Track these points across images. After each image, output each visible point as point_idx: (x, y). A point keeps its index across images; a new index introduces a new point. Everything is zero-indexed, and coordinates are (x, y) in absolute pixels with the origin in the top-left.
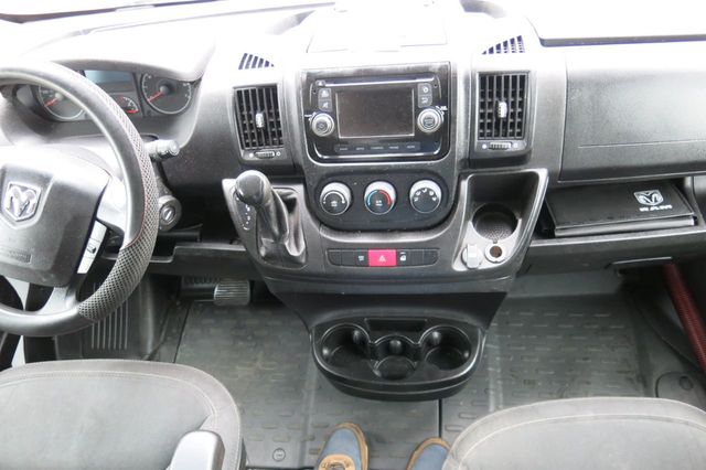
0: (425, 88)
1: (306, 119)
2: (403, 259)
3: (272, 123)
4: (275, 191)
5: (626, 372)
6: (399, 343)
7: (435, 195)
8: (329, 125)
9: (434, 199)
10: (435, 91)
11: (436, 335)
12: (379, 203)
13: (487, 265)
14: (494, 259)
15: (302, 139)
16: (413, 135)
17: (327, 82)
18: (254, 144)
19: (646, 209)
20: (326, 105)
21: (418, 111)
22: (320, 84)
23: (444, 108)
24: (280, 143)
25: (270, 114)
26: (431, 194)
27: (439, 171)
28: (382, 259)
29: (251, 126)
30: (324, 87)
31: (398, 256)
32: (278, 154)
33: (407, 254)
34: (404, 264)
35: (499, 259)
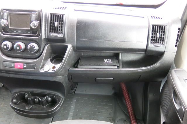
0: (34, 16)
2: (25, 66)
5: (109, 118)
6: (38, 100)
7: (34, 47)
9: (34, 48)
10: (36, 17)
11: (50, 99)
12: (18, 48)
13: (50, 71)
14: (53, 70)
16: (30, 29)
17: (7, 11)
19: (105, 63)
20: (5, 17)
21: (31, 21)
22: (5, 11)
23: (39, 21)
26: (33, 46)
27: (37, 41)
28: (19, 66)
31: (24, 65)
33: (26, 65)
34: (25, 68)
35: (54, 70)
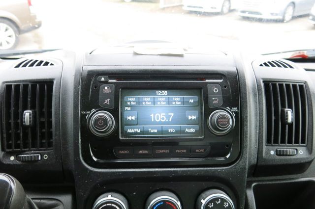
0: (215, 89)
1: (83, 116)
3: (42, 123)
4: (33, 202)
8: (110, 123)
10: (224, 92)
15: (76, 139)
17: (111, 78)
18: (18, 146)
20: (107, 101)
21: (210, 111)
22: (103, 79)
24: (50, 145)
25: (42, 114)
29: (17, 125)
30: (106, 82)
32: (46, 157)
